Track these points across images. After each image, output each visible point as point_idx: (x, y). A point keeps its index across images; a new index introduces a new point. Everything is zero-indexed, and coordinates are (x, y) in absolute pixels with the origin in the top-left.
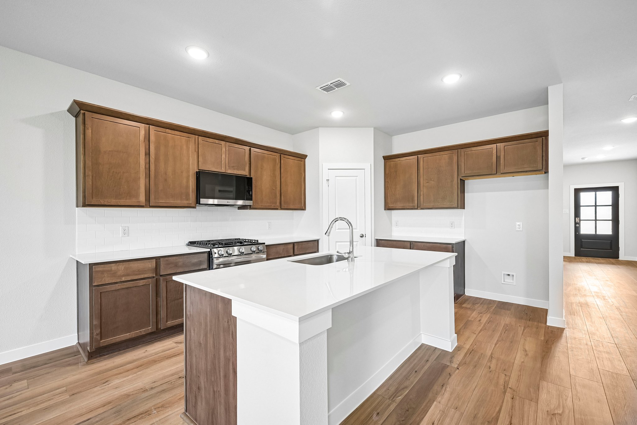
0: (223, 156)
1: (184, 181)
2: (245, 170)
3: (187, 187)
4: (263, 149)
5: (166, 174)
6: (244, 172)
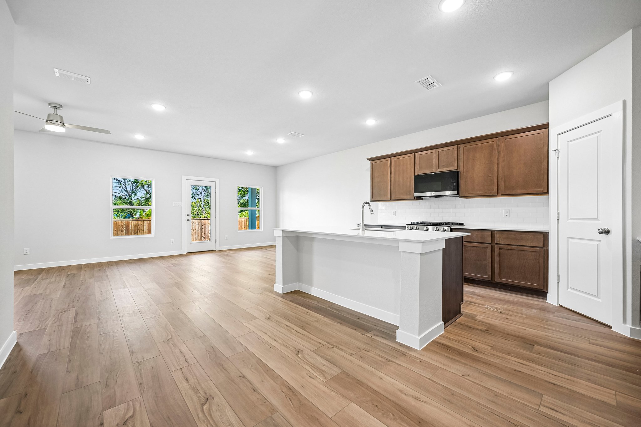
0: (434, 160)
1: (408, 183)
2: (454, 166)
3: (410, 187)
4: (475, 141)
5: (399, 181)
6: (454, 168)
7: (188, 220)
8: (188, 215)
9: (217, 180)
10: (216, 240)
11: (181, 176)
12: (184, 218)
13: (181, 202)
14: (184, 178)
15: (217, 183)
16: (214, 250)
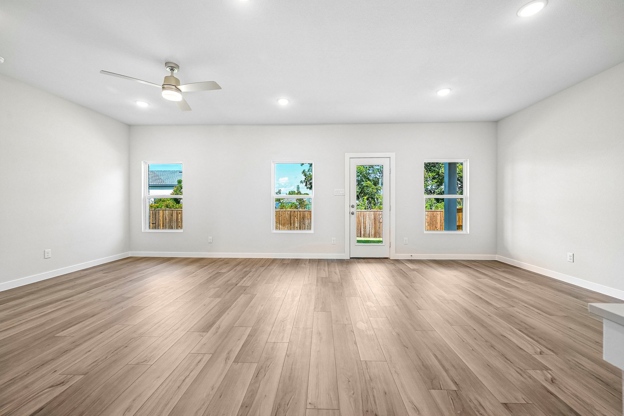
7: (353, 214)
8: (353, 207)
9: (393, 155)
10: (390, 243)
11: (344, 154)
12: (347, 210)
13: (344, 188)
14: (348, 156)
15: (391, 158)
16: (388, 258)
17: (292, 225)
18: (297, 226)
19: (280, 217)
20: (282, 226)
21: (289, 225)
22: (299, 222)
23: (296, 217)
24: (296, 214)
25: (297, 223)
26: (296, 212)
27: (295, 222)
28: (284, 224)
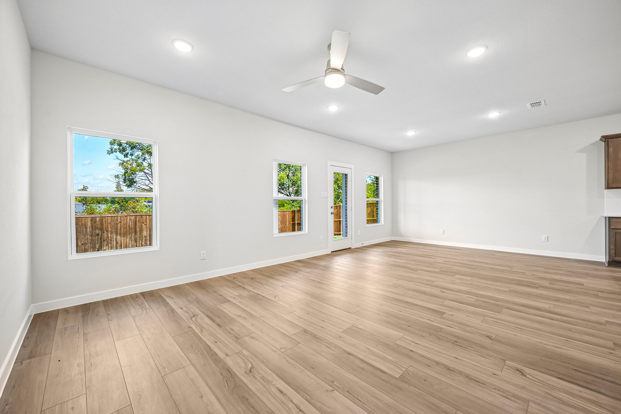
17: (138, 234)
18: (146, 235)
19: (117, 224)
20: (121, 236)
21: (133, 234)
22: (148, 230)
23: (143, 223)
24: (143, 220)
25: (146, 231)
26: (143, 216)
27: (142, 230)
28: (124, 233)
